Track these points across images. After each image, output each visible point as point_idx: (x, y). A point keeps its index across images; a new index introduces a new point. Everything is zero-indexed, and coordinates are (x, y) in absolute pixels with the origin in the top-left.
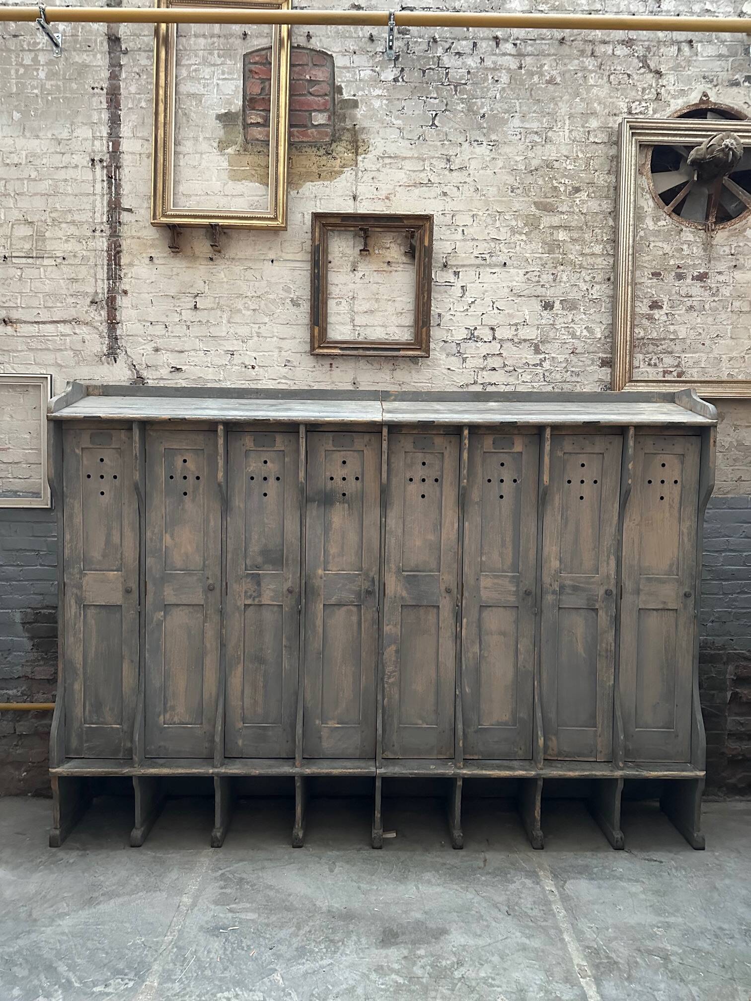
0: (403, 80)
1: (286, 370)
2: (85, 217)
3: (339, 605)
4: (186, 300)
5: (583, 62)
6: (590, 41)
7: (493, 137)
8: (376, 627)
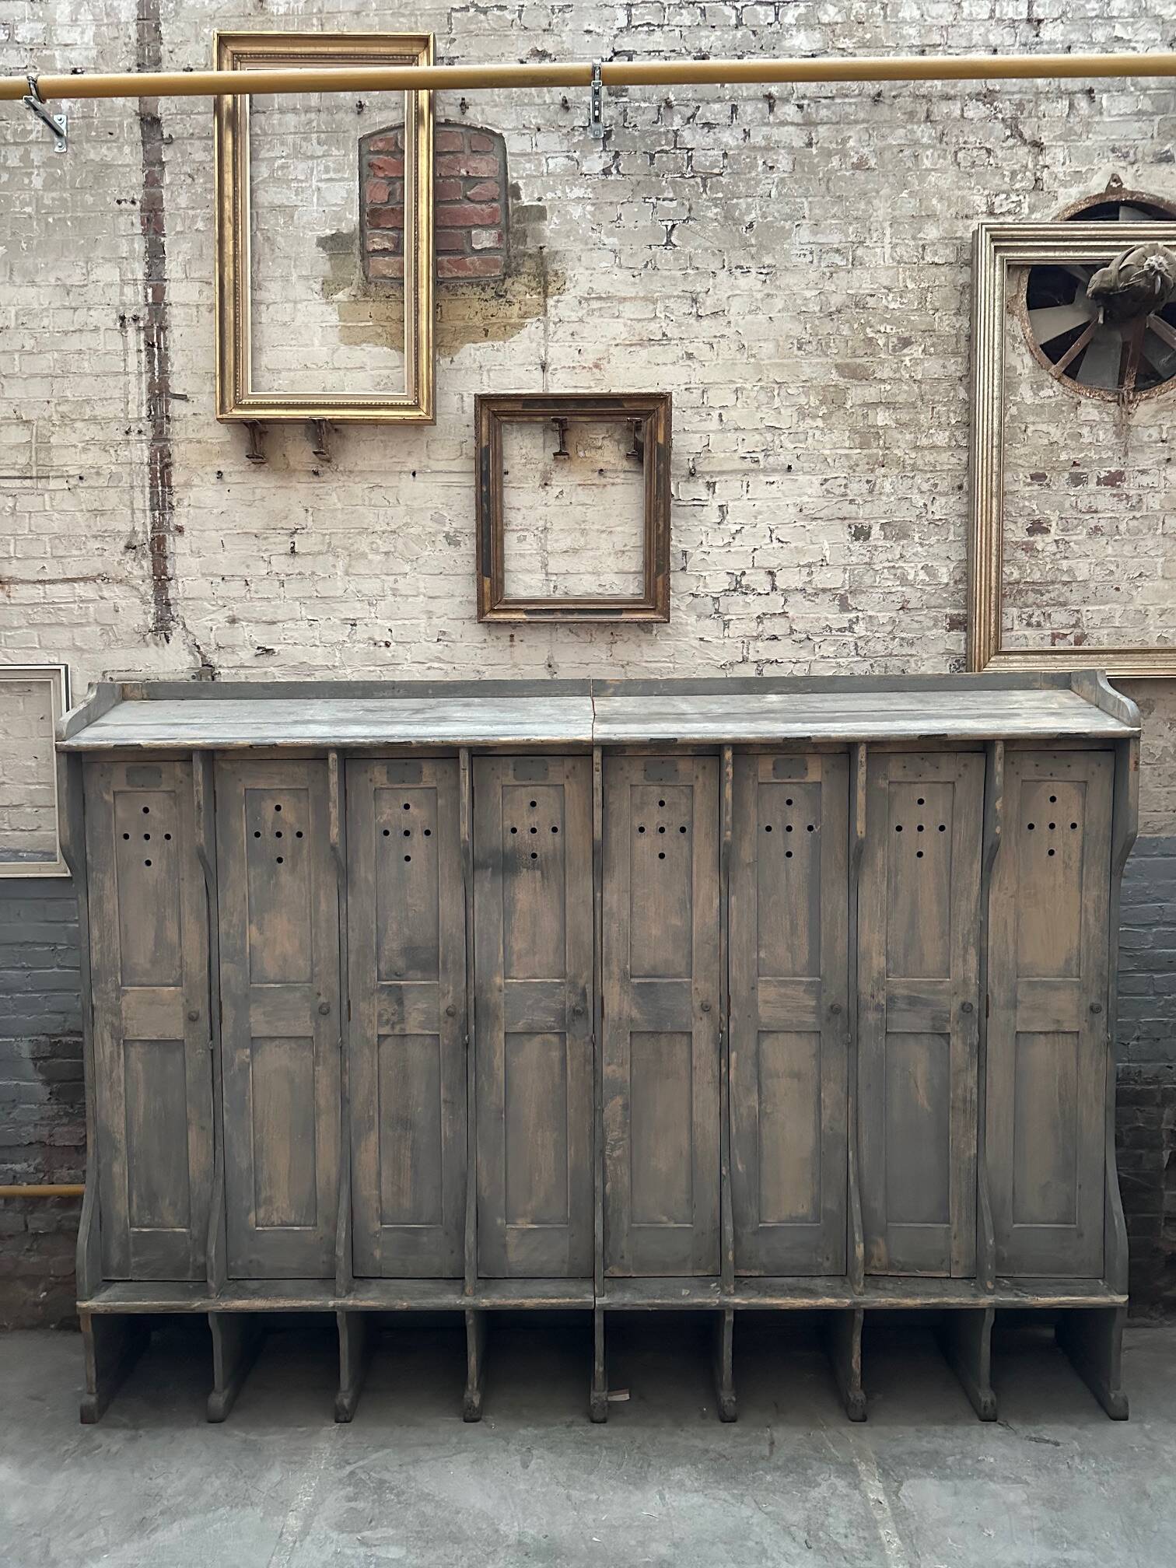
0: (618, 171)
1: (440, 647)
2: (113, 409)
3: (530, 1033)
4: (277, 540)
5: (912, 132)
6: (924, 96)
7: (768, 260)
8: (589, 1068)
